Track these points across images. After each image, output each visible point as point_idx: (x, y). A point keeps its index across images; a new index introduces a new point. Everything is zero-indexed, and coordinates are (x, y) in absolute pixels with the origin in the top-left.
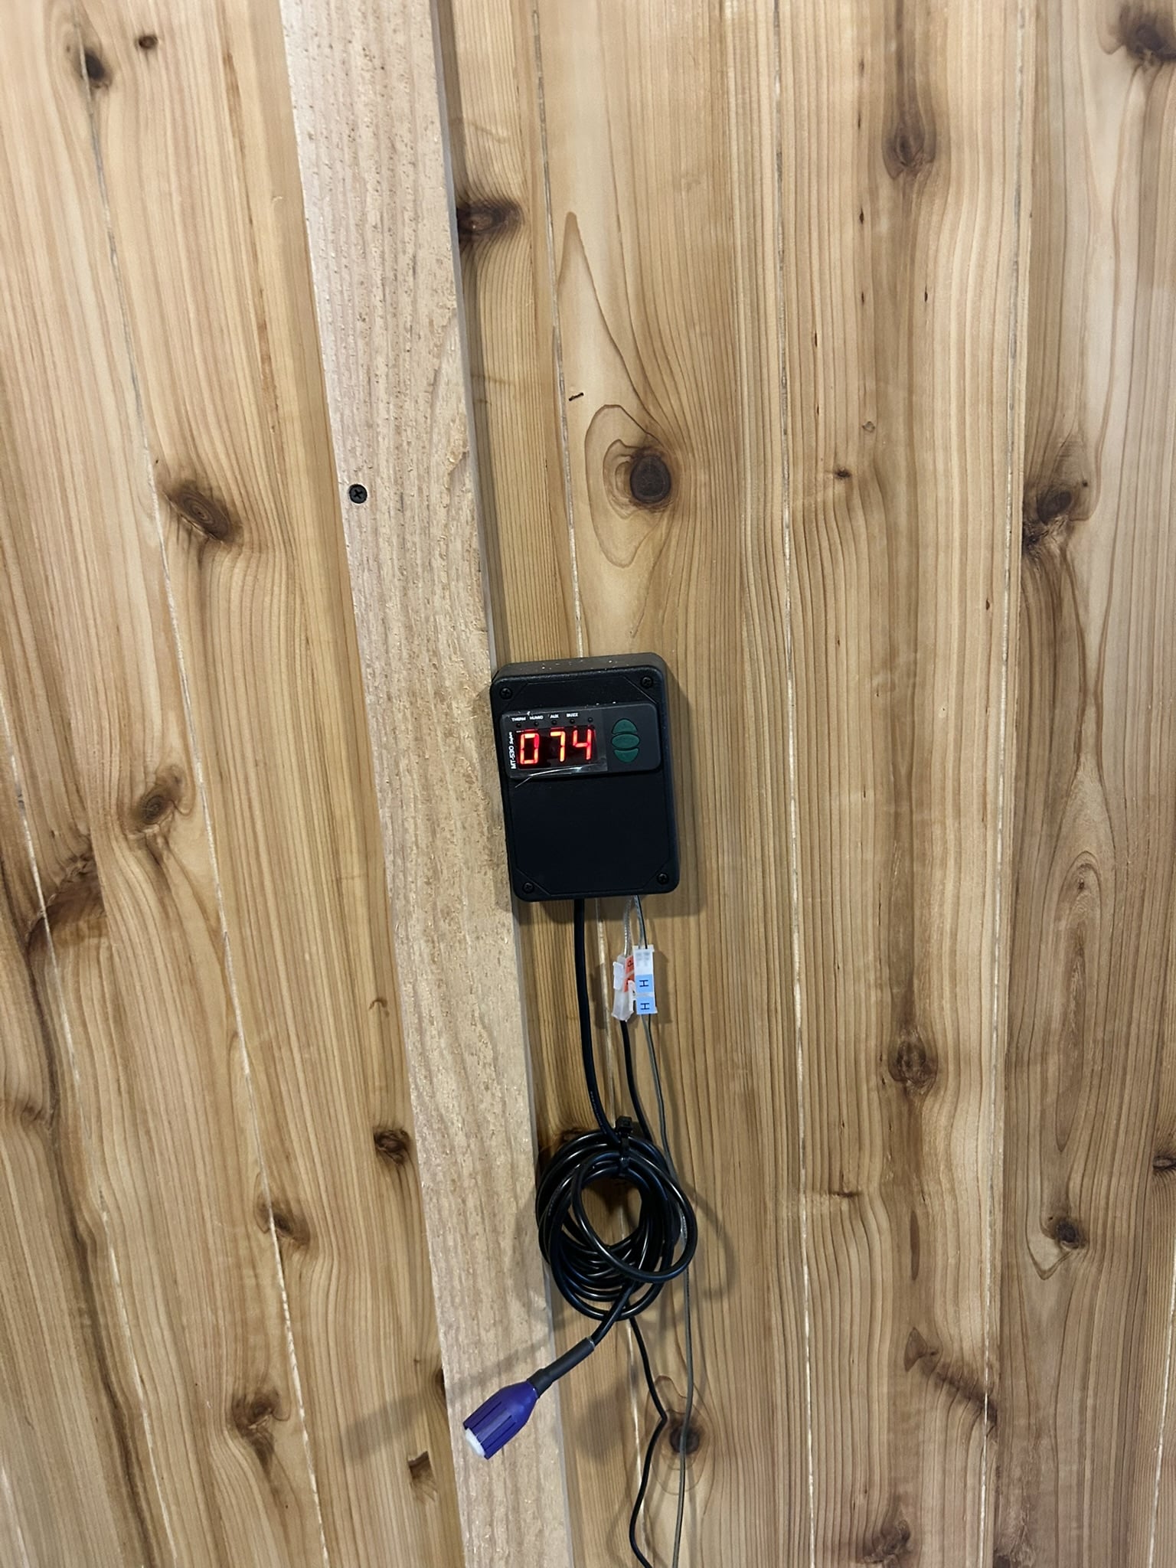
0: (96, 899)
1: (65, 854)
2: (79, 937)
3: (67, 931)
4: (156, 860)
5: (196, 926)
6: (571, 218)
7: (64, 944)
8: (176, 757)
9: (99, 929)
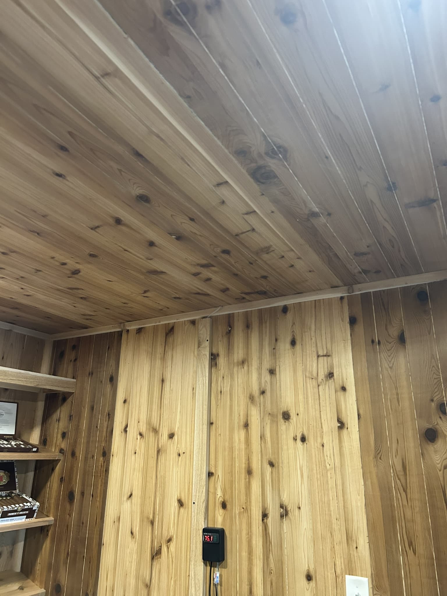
0: (161, 553)
1: (159, 546)
2: (158, 558)
3: (157, 557)
4: (168, 548)
5: (170, 559)
6: (218, 475)
7: (156, 559)
8: (173, 534)
9: (160, 558)
